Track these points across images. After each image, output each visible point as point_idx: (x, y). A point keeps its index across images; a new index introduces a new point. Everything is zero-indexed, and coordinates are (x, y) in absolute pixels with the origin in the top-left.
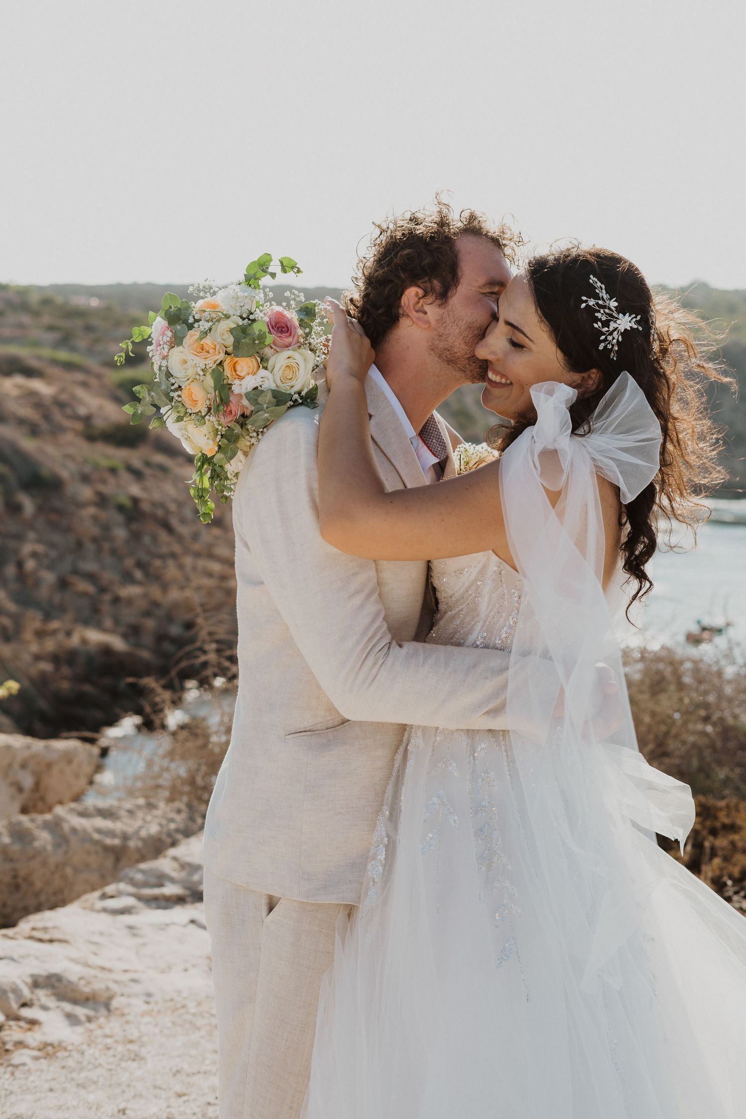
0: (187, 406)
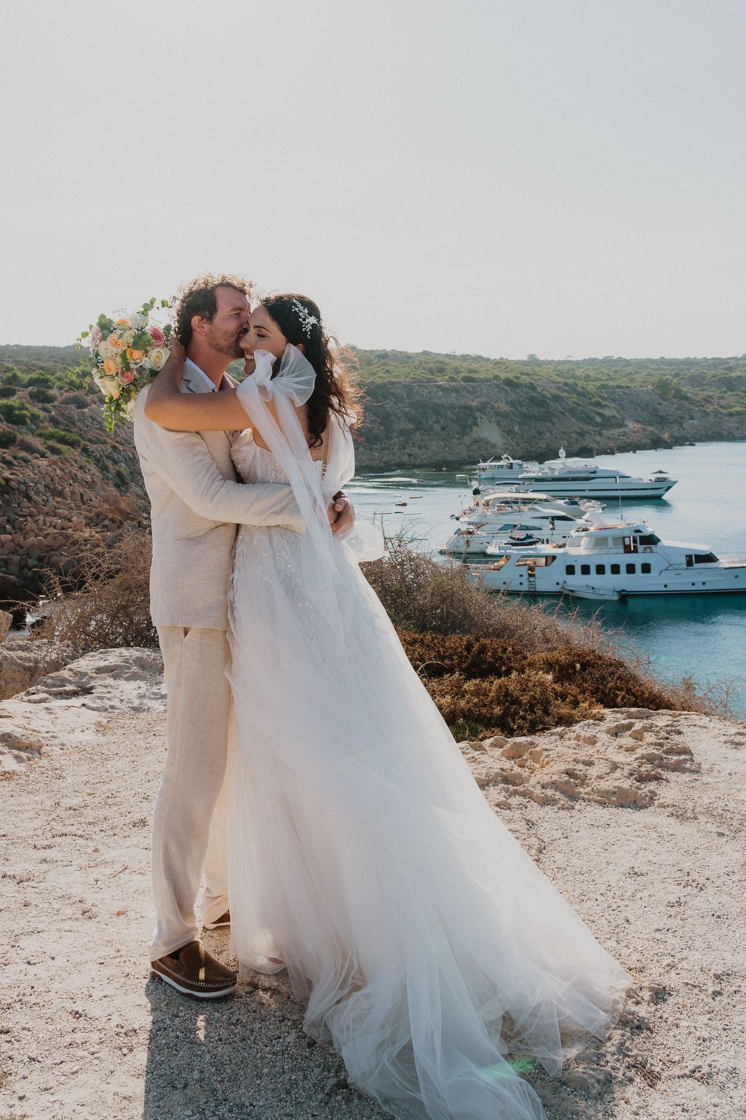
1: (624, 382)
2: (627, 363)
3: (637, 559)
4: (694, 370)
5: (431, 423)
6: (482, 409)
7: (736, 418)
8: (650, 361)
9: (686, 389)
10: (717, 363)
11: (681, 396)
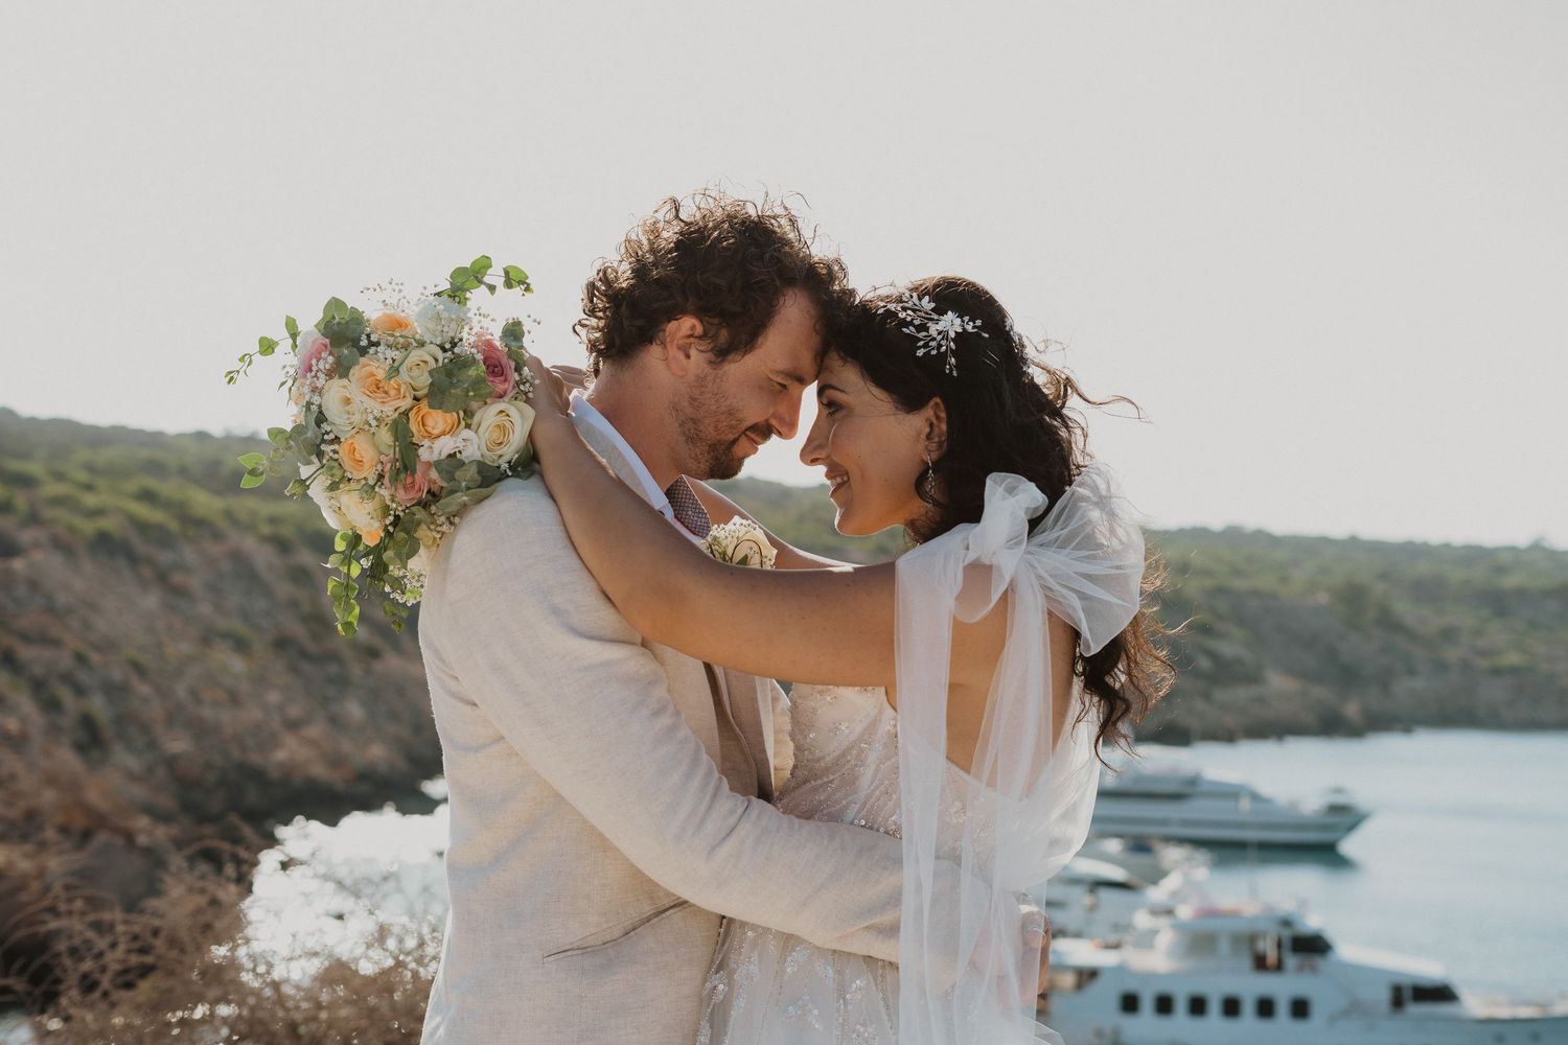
0: (346, 466)
1: (1266, 582)
2: (1275, 541)
3: (1283, 988)
4: (1424, 568)
8: (1326, 541)
9: (1404, 609)
10: (1474, 555)
11: (1389, 623)
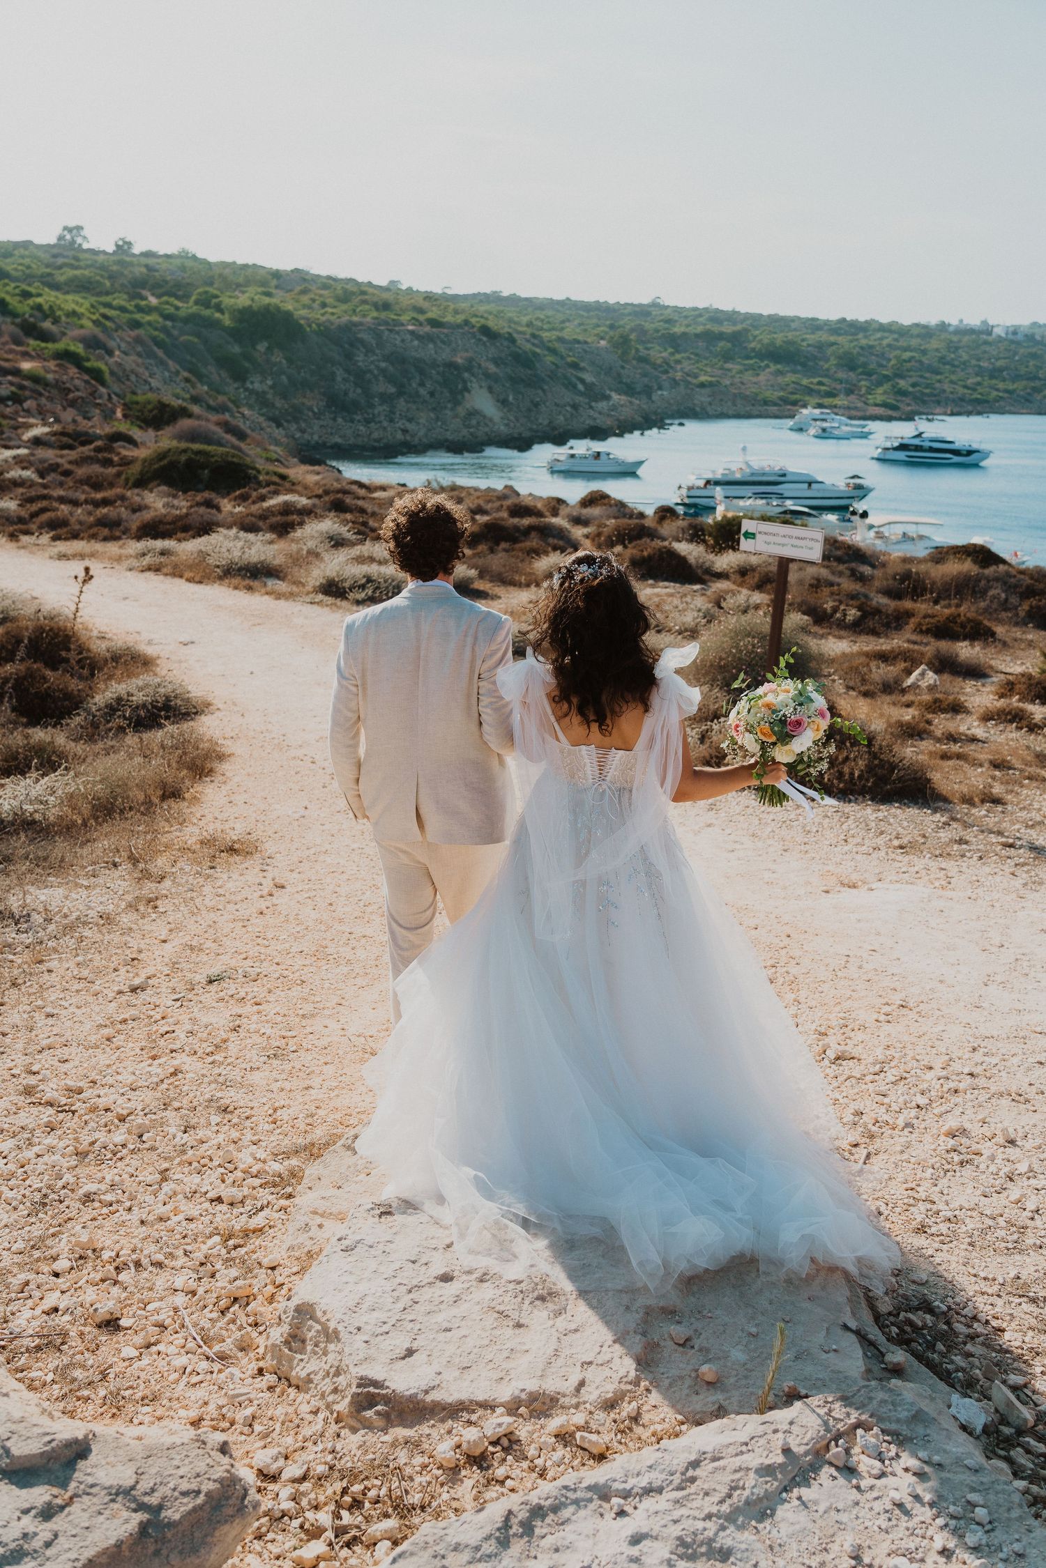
5: (414, 385)
6: (469, 369)
7: (707, 391)
